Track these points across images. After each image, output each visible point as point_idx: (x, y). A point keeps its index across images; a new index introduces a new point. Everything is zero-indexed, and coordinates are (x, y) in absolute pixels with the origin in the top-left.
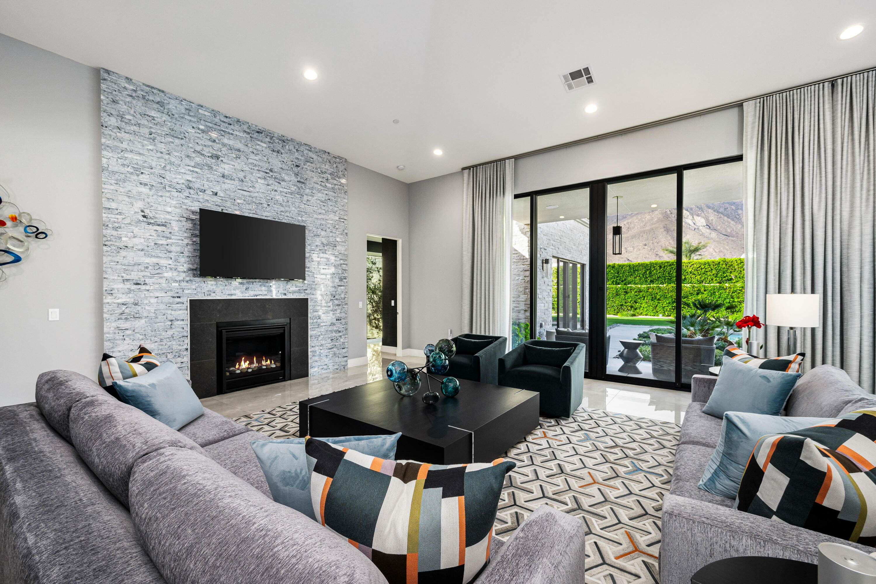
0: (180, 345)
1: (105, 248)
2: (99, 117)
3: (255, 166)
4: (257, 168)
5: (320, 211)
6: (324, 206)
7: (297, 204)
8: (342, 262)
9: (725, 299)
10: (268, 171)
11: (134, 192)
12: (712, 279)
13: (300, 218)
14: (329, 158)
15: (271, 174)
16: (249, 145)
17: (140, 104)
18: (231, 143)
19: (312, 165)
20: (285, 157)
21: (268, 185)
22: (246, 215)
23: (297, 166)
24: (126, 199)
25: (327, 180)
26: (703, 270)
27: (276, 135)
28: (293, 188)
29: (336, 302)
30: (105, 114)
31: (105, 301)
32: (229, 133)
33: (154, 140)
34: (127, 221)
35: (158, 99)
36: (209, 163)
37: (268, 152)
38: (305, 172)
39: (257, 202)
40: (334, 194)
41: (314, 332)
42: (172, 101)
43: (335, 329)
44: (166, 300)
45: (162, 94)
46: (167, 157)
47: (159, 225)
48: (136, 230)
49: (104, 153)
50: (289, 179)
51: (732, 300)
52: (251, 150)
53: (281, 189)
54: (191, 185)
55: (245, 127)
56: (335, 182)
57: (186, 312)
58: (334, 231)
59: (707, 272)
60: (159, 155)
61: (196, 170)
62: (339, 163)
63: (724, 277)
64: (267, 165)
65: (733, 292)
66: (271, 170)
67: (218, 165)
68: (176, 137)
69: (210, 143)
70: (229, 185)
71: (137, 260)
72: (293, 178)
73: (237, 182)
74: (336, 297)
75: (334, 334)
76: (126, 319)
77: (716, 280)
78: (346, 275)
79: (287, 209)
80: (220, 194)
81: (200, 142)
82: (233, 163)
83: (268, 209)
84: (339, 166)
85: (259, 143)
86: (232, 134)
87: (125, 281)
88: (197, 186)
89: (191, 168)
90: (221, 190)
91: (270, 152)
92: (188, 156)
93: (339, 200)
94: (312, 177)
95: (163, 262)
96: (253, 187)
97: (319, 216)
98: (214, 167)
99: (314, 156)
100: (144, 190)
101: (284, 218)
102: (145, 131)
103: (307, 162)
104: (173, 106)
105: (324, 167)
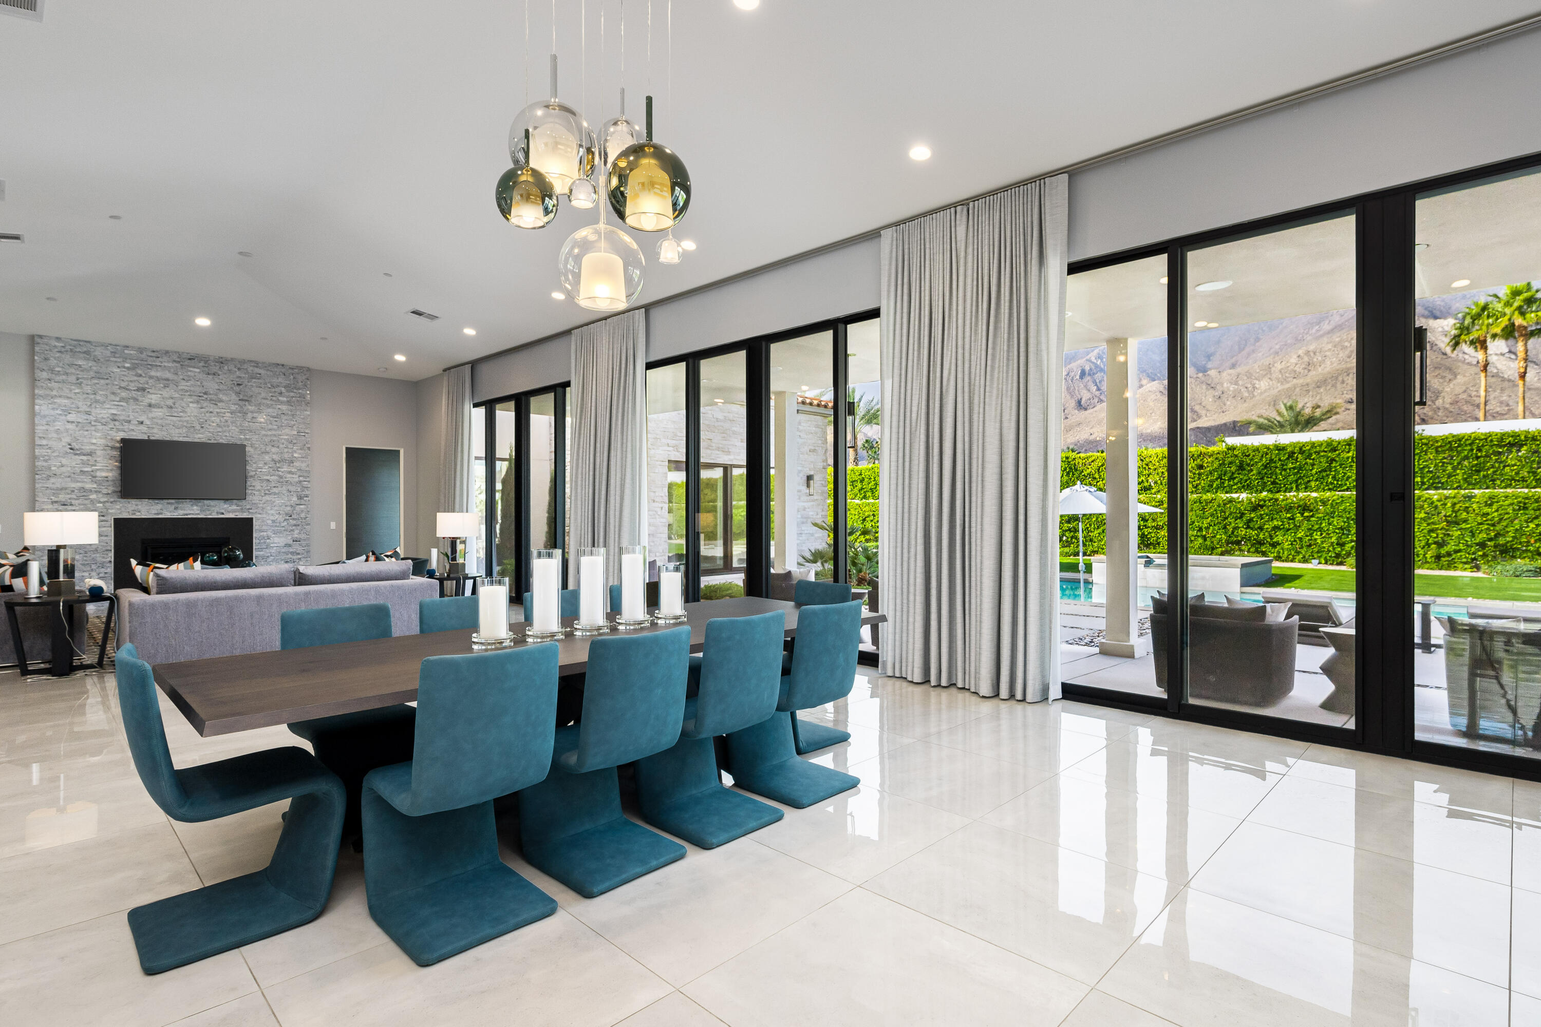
0: (104, 557)
1: (37, 476)
2: (34, 373)
3: (187, 391)
4: (189, 393)
5: (270, 427)
6: (276, 421)
7: (238, 423)
8: (301, 479)
10: (202, 395)
11: (62, 430)
13: (242, 437)
14: (283, 370)
15: (205, 396)
16: (180, 373)
17: (68, 356)
18: (159, 374)
19: (259, 381)
20: (224, 378)
21: (202, 408)
22: (176, 439)
23: (239, 385)
24: (56, 436)
25: (281, 393)
27: (212, 358)
28: (233, 408)
29: (293, 522)
30: (39, 371)
32: (157, 366)
33: (80, 384)
34: (55, 454)
35: (85, 350)
36: (134, 395)
37: (202, 376)
38: (250, 389)
39: (188, 426)
40: (290, 407)
41: (261, 553)
42: (99, 349)
45: (88, 345)
46: (92, 396)
47: (84, 455)
48: (64, 461)
49: (37, 401)
50: (227, 399)
52: (181, 377)
53: (218, 410)
54: (116, 418)
55: (175, 357)
56: (292, 394)
57: (109, 529)
58: (290, 447)
60: (85, 396)
61: (122, 403)
62: (298, 373)
64: (201, 389)
66: (205, 393)
67: (144, 396)
68: (103, 379)
69: (136, 378)
70: (157, 413)
71: (64, 485)
72: (234, 397)
73: (165, 410)
74: (293, 517)
75: (290, 556)
78: (307, 493)
79: (225, 429)
80: (147, 422)
81: (126, 379)
82: (160, 392)
83: (202, 430)
84: (298, 376)
85: (191, 369)
86: (160, 366)
87: (53, 501)
88: (122, 418)
89: (116, 403)
90: (148, 418)
91: (205, 375)
92: (113, 393)
93: (298, 413)
94: (260, 393)
95: (88, 486)
96: (183, 412)
97: (270, 433)
98: (140, 399)
99: (262, 371)
100: (70, 426)
101: (221, 438)
102: (72, 379)
103: (253, 378)
104: (97, 351)
105: (275, 381)
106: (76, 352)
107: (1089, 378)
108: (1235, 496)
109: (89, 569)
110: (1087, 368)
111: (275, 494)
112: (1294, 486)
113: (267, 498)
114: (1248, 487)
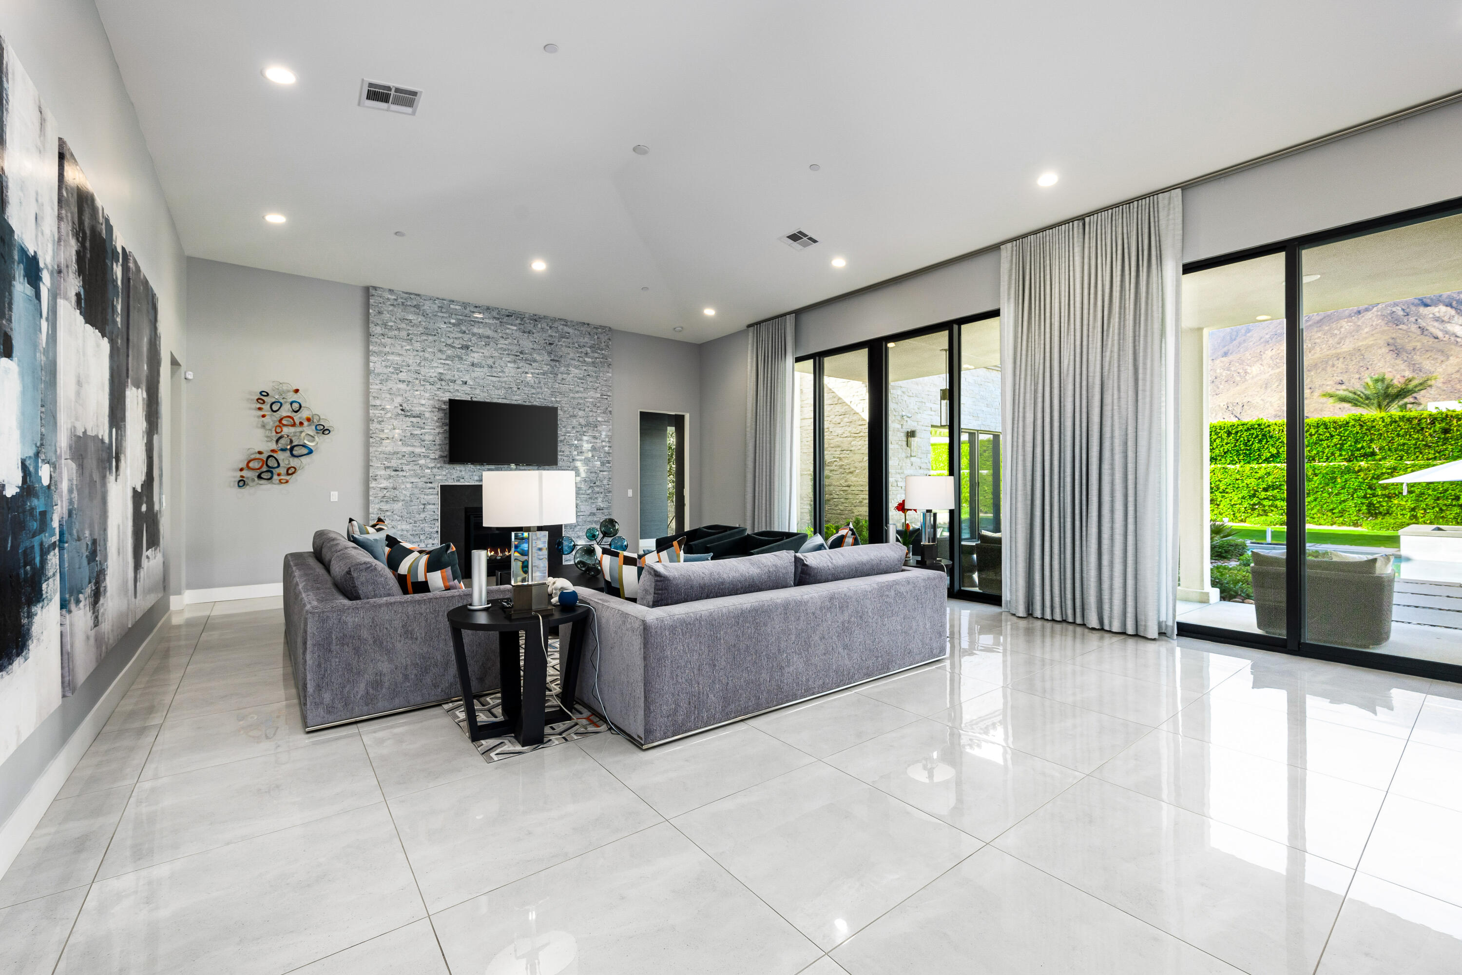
1: (371, 440)
2: (368, 327)
4: (507, 352)
5: (577, 389)
6: (582, 383)
7: (550, 385)
8: (604, 443)
9: (1355, 490)
10: (518, 354)
11: (394, 389)
12: (1333, 454)
13: (553, 399)
14: (589, 329)
15: (522, 356)
16: (499, 331)
17: (400, 310)
18: (481, 331)
19: (568, 340)
20: (537, 336)
21: (518, 368)
22: (495, 401)
23: (550, 344)
24: (388, 396)
25: (587, 354)
26: (1314, 437)
27: (527, 316)
28: (546, 368)
29: (597, 489)
30: (373, 325)
31: (371, 485)
32: (479, 322)
33: (411, 340)
34: (389, 415)
35: (415, 303)
36: (459, 353)
37: (518, 334)
38: (560, 349)
39: (507, 386)
40: (595, 369)
42: (427, 302)
43: (595, 519)
44: (421, 485)
45: (418, 298)
46: (422, 354)
47: (414, 417)
48: (395, 423)
49: (372, 358)
50: (541, 359)
51: (1369, 491)
52: (500, 335)
53: (532, 371)
54: (442, 377)
55: (495, 314)
56: (596, 355)
57: (437, 496)
58: (594, 410)
59: (1321, 440)
60: (415, 353)
61: (447, 362)
62: (602, 333)
63: (1358, 450)
64: (517, 348)
65: (1373, 478)
66: (521, 353)
67: (468, 355)
68: (430, 335)
69: (461, 335)
70: (478, 372)
71: (396, 449)
72: (546, 357)
73: (486, 369)
74: (597, 483)
76: (387, 502)
77: (1341, 455)
78: (610, 459)
79: (538, 390)
80: (470, 382)
81: (452, 335)
82: (482, 351)
83: (518, 392)
84: (601, 336)
85: (509, 326)
86: (482, 322)
87: (386, 468)
88: (448, 377)
89: (443, 361)
90: (471, 378)
91: (521, 334)
92: (440, 351)
93: (601, 375)
94: (569, 354)
95: (418, 450)
96: (503, 372)
97: (577, 395)
98: (464, 357)
99: (570, 330)
100: (402, 386)
101: (535, 401)
102: (404, 334)
103: (563, 337)
104: (427, 306)
105: (582, 340)
106: (407, 305)
109: (418, 540)
111: (581, 459)
113: (575, 464)
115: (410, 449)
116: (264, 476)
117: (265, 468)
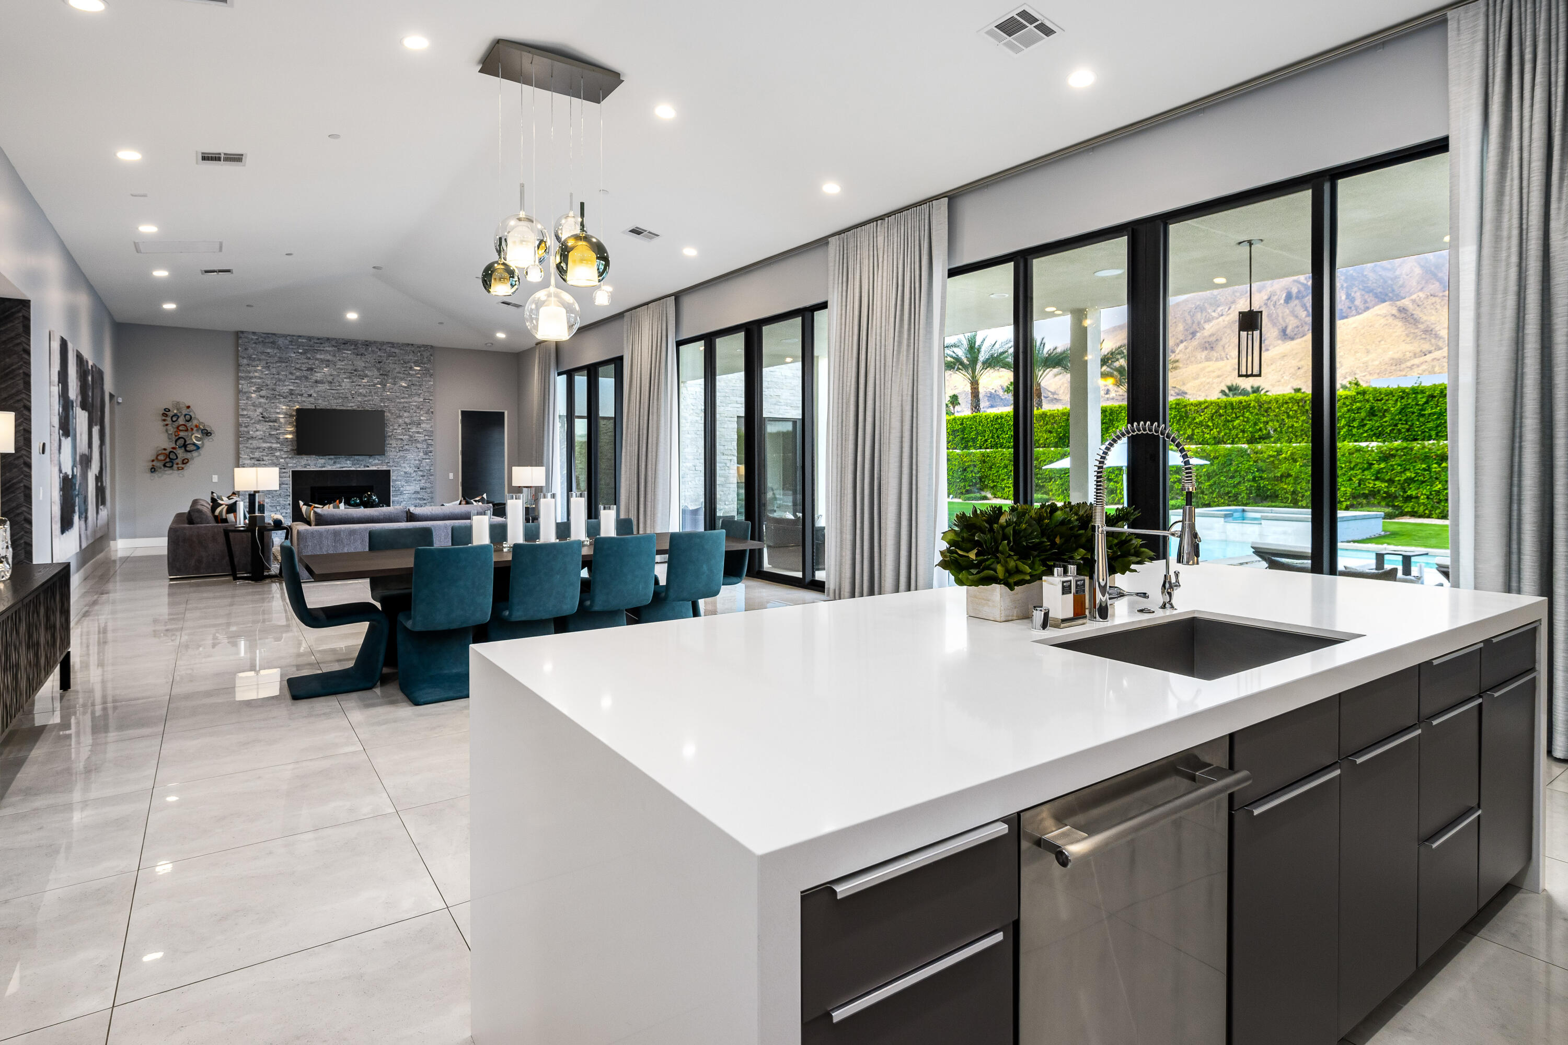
0: (285, 501)
1: (240, 439)
2: (238, 360)
3: (342, 369)
4: (343, 371)
5: (403, 395)
6: (408, 391)
7: (379, 394)
8: (427, 437)
10: (353, 371)
11: (257, 403)
13: (382, 404)
14: (413, 349)
15: (356, 373)
16: (337, 355)
17: (260, 346)
18: (322, 357)
19: (395, 358)
20: (369, 358)
21: (353, 382)
22: (334, 407)
23: (379, 362)
24: (252, 408)
25: (411, 368)
27: (360, 342)
28: (376, 381)
29: (421, 473)
30: (241, 358)
32: (320, 350)
33: (269, 367)
34: (253, 421)
35: (272, 340)
37: (352, 357)
38: (388, 365)
39: (344, 397)
40: (418, 379)
41: (397, 499)
42: (281, 339)
45: (274, 336)
46: (277, 376)
47: (272, 422)
48: (258, 426)
49: (240, 381)
50: (372, 374)
52: (338, 358)
53: (365, 384)
54: (293, 393)
56: (419, 368)
57: (288, 479)
58: (418, 411)
60: (272, 376)
61: (296, 381)
62: (424, 351)
64: (352, 367)
66: (355, 370)
67: (312, 375)
68: (283, 362)
69: (306, 361)
70: (321, 387)
71: (258, 445)
72: (376, 373)
73: (327, 385)
74: (421, 469)
75: (418, 501)
78: (431, 449)
79: (369, 398)
80: (315, 395)
81: (299, 361)
82: (323, 371)
83: (353, 401)
84: (424, 353)
85: (345, 352)
86: (323, 350)
87: (251, 458)
88: (297, 392)
89: (293, 381)
90: (315, 392)
91: (355, 356)
92: (291, 373)
93: (424, 383)
94: (396, 369)
95: (274, 446)
96: (340, 386)
97: (402, 400)
98: (309, 377)
99: (396, 351)
100: (263, 400)
101: (367, 406)
102: (263, 363)
103: (390, 357)
104: (281, 342)
105: (407, 358)
106: (266, 343)
107: (1297, 302)
108: (1364, 444)
109: (275, 509)
110: (1294, 290)
111: (406, 450)
112: (1433, 433)
113: (401, 454)
114: (1378, 435)
115: (269, 445)
116: (168, 465)
117: (168, 460)
